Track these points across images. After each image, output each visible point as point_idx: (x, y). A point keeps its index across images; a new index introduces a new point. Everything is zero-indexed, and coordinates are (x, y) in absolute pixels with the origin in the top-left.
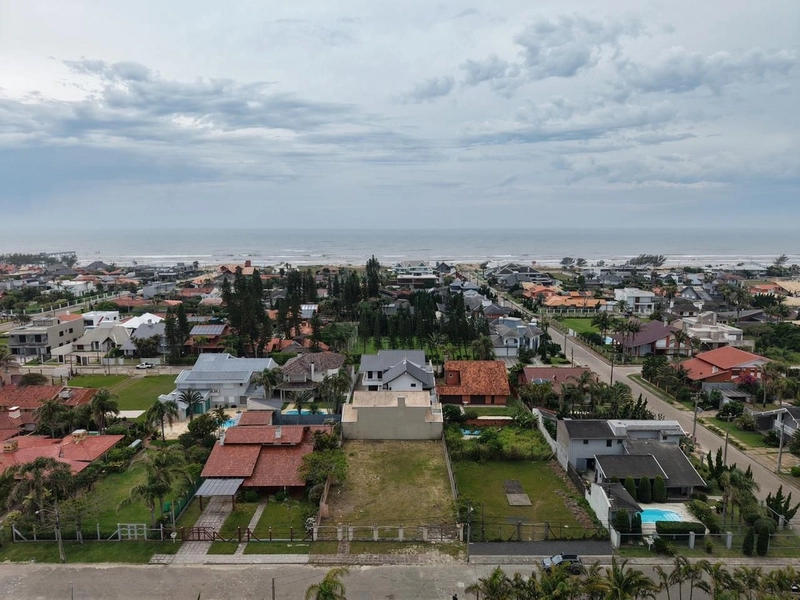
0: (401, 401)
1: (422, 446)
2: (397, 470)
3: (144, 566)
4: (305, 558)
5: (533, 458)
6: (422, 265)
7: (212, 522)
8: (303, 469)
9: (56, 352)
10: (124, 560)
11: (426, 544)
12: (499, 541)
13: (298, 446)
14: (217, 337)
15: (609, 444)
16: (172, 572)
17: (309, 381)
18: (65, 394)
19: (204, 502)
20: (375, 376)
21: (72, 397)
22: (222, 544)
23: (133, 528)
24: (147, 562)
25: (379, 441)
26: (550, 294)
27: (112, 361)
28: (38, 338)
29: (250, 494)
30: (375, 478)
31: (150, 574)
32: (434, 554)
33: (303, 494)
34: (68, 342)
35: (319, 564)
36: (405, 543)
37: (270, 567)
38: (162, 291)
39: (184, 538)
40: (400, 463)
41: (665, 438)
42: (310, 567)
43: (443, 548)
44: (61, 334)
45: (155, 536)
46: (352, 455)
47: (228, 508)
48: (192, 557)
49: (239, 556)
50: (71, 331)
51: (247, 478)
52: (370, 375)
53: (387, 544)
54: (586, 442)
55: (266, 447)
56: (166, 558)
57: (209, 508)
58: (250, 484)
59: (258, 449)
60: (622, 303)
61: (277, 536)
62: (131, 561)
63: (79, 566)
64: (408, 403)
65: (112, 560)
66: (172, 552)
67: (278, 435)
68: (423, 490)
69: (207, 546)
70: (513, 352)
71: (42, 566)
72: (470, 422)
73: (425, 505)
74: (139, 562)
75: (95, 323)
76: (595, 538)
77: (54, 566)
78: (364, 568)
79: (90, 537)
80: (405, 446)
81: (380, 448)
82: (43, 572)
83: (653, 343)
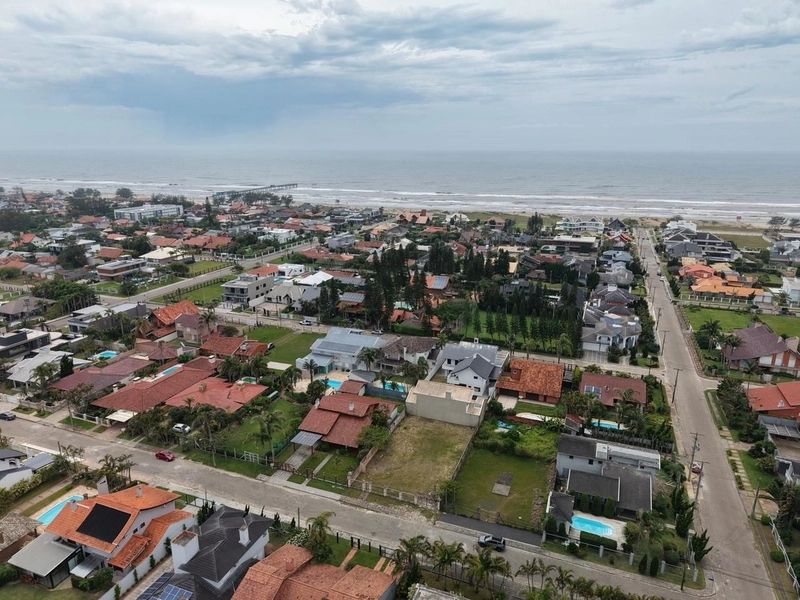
0: (448, 394)
1: (460, 431)
2: (430, 447)
3: (253, 480)
4: (338, 497)
5: (538, 458)
6: (593, 220)
7: (296, 461)
8: (360, 436)
9: (252, 303)
10: (244, 474)
11: (415, 506)
12: (465, 516)
13: (363, 418)
14: (358, 304)
15: (591, 462)
16: (265, 486)
17: (402, 359)
18: (244, 347)
19: (296, 446)
20: (453, 363)
21: (248, 350)
22: (297, 477)
23: (253, 455)
24: (255, 477)
25: (431, 420)
26: (705, 275)
27: (285, 316)
28: (242, 290)
29: (324, 446)
30: (410, 450)
31: (255, 486)
32: (416, 514)
33: (354, 453)
34: (262, 294)
35: (345, 503)
36: (401, 503)
37: (317, 498)
38: (343, 243)
39: (278, 467)
40: (434, 443)
41: (642, 467)
42: (339, 503)
43: (424, 512)
44: (258, 288)
45: (263, 463)
46: (405, 428)
47: (309, 453)
48: (279, 480)
49: (303, 487)
50: (265, 285)
51: (324, 435)
52: (449, 362)
53: (390, 500)
54: (571, 457)
55: (342, 415)
56: (265, 478)
57: (300, 450)
58: (325, 440)
59: (337, 415)
60: (784, 296)
61: (329, 478)
62: (248, 475)
63: (222, 471)
64: (454, 396)
65: (238, 472)
66: (269, 475)
67: (351, 408)
68: (437, 467)
69: (289, 475)
70: (604, 349)
71: (205, 467)
72: (509, 417)
73: (432, 478)
74: (251, 476)
75: (286, 274)
76: (533, 531)
77: (211, 468)
78: (370, 512)
79: (231, 455)
80: (447, 429)
81: (429, 426)
82: (204, 471)
83: (758, 359)
